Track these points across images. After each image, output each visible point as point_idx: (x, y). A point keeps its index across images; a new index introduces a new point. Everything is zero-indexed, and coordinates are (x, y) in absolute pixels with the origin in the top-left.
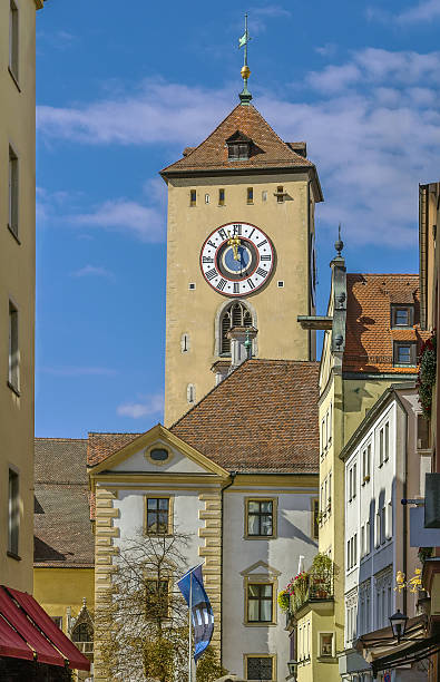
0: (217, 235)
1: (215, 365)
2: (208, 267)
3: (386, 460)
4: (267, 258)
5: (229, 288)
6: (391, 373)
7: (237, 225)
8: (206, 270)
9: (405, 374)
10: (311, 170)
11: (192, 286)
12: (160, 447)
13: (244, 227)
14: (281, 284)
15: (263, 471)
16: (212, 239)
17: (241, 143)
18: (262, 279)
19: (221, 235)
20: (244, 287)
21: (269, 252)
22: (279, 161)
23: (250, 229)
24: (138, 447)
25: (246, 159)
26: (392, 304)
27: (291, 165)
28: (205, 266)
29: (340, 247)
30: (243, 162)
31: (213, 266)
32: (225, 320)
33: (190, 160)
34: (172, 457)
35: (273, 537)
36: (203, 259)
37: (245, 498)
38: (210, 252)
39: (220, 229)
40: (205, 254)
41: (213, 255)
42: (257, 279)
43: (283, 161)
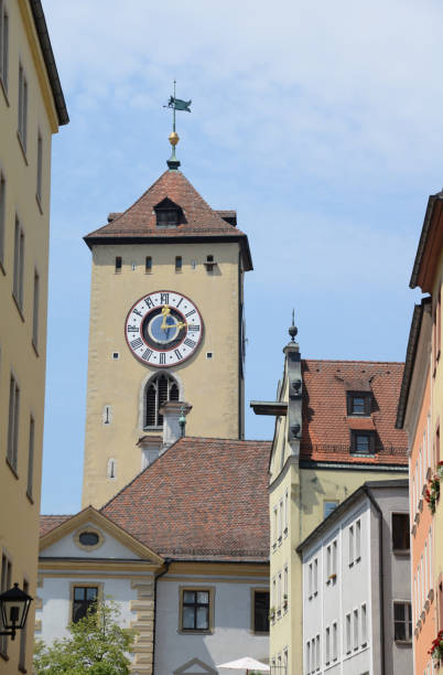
0: (143, 303)
1: (140, 440)
2: (133, 336)
3: (358, 560)
4: (196, 328)
5: (155, 358)
6: (350, 463)
7: (165, 294)
8: (131, 339)
9: (364, 464)
10: (242, 241)
11: (116, 355)
12: (89, 530)
13: (172, 296)
14: (210, 355)
15: (199, 558)
16: (138, 307)
17: (169, 210)
18: (189, 350)
19: (148, 304)
20: (171, 358)
21: (198, 323)
22: (209, 230)
23: (178, 298)
24: (66, 532)
25: (174, 227)
26: (348, 392)
27: (221, 234)
28: (130, 335)
29: (293, 333)
30: (171, 230)
31: (138, 335)
32: (150, 392)
33: (115, 225)
34: (103, 542)
35: (207, 631)
36: (127, 328)
37: (180, 587)
38: (135, 321)
39: (147, 298)
40: (130, 322)
41: (138, 324)
42: (185, 350)
43: (213, 230)
